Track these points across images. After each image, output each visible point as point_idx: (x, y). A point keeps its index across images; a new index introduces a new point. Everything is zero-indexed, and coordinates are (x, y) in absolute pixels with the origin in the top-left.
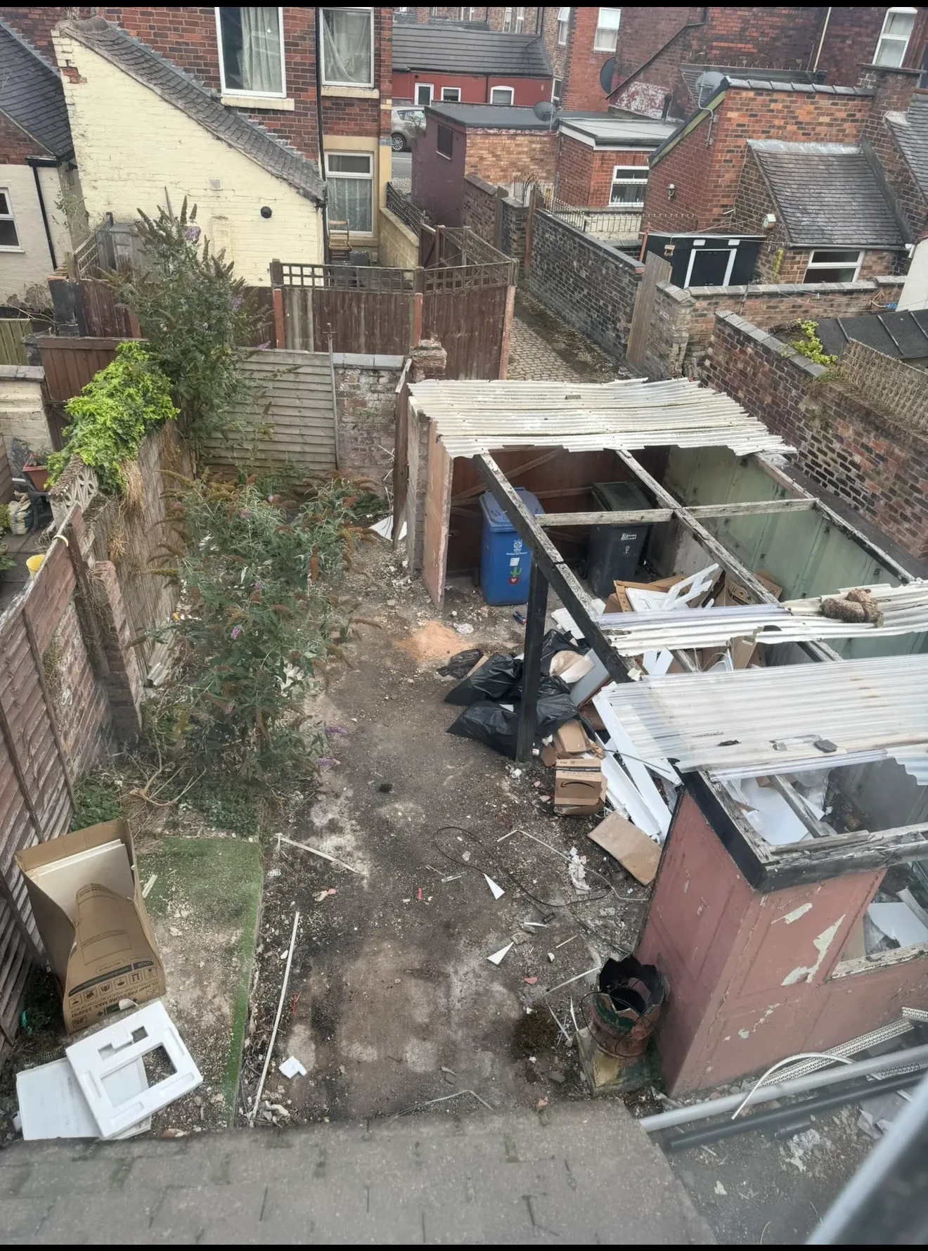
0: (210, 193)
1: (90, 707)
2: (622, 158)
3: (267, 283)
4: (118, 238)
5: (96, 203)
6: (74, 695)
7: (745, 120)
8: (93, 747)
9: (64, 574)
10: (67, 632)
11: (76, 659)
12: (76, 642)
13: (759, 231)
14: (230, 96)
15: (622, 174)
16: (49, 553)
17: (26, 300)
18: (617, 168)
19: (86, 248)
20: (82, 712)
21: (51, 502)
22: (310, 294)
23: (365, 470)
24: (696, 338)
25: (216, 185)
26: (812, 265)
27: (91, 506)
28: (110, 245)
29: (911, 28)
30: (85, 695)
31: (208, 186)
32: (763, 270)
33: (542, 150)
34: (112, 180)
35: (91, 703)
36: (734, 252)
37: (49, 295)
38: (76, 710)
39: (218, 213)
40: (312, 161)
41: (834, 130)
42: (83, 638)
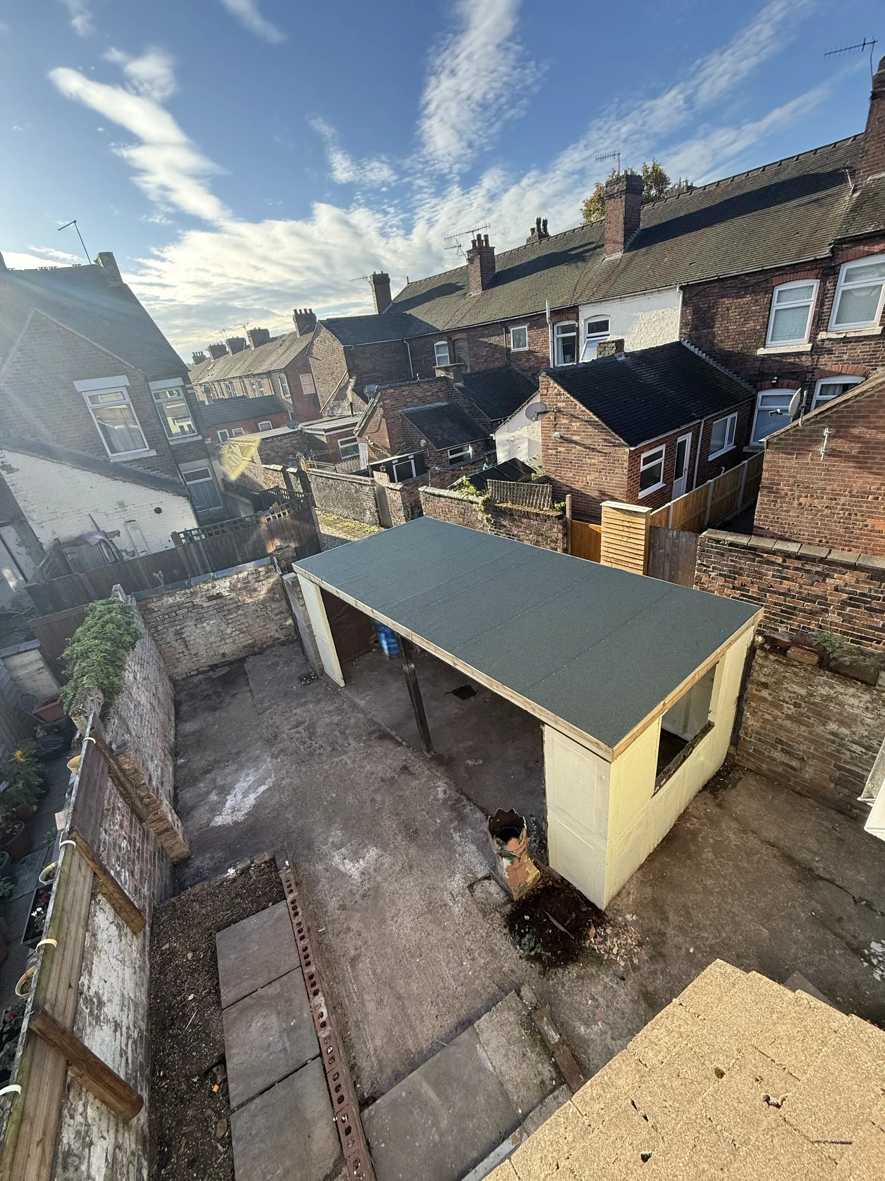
0: (120, 510)
1: (143, 845)
2: (340, 436)
3: (172, 545)
4: (66, 550)
5: (45, 537)
6: (129, 842)
7: (394, 403)
8: (154, 870)
9: (99, 762)
10: (112, 801)
11: (123, 816)
12: (120, 805)
13: (420, 449)
14: (114, 458)
15: (342, 443)
16: (84, 752)
17: (13, 606)
18: (339, 441)
19: (47, 562)
20: (138, 851)
21: (73, 718)
22: (200, 544)
23: (268, 626)
24: (413, 504)
25: (121, 504)
26: (450, 457)
27: (102, 710)
28: (63, 556)
29: (447, 349)
30: (137, 838)
31: (117, 506)
32: (429, 465)
33: (298, 443)
34: (53, 520)
35: (143, 841)
36: (412, 461)
37: (29, 598)
38: (134, 852)
39: (128, 519)
40: (176, 478)
41: (435, 397)
42: (124, 800)
